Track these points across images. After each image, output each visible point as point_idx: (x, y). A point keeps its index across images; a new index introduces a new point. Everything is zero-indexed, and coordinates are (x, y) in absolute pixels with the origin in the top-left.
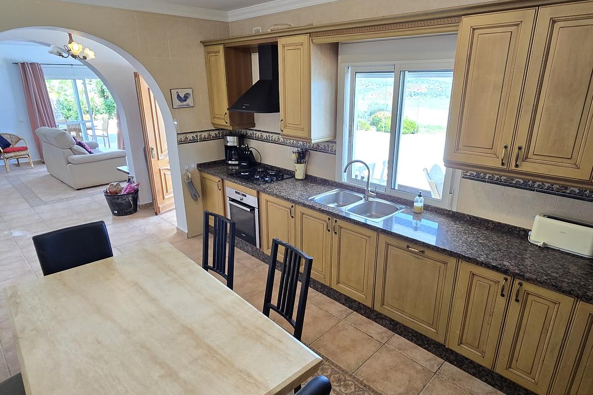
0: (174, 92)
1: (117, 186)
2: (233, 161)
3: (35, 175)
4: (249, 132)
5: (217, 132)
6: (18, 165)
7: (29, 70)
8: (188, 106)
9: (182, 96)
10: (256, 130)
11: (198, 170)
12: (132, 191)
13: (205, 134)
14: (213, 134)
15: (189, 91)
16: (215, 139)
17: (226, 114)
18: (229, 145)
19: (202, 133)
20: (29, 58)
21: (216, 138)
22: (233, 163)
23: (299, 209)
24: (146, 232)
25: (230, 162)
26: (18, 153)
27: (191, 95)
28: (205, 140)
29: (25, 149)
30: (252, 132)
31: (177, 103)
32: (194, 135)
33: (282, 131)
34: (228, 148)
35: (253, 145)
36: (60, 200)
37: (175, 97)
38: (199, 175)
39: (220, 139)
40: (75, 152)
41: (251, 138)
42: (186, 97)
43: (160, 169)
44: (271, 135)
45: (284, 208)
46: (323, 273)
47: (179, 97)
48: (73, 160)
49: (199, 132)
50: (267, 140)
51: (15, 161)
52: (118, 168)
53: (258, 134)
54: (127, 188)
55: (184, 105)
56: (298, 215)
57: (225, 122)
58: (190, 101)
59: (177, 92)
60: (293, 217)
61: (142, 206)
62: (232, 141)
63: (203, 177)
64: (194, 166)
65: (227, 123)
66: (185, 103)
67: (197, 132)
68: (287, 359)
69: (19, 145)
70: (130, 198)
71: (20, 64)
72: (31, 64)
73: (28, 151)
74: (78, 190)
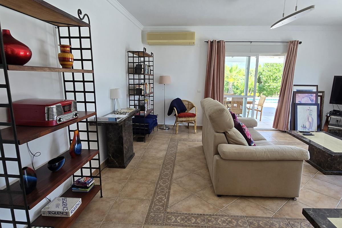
6: (188, 127)
7: (215, 47)
20: (218, 37)
26: (188, 119)
29: (194, 115)
40: (230, 140)
71: (209, 43)
72: (218, 42)
73: (196, 118)
74: (219, 196)
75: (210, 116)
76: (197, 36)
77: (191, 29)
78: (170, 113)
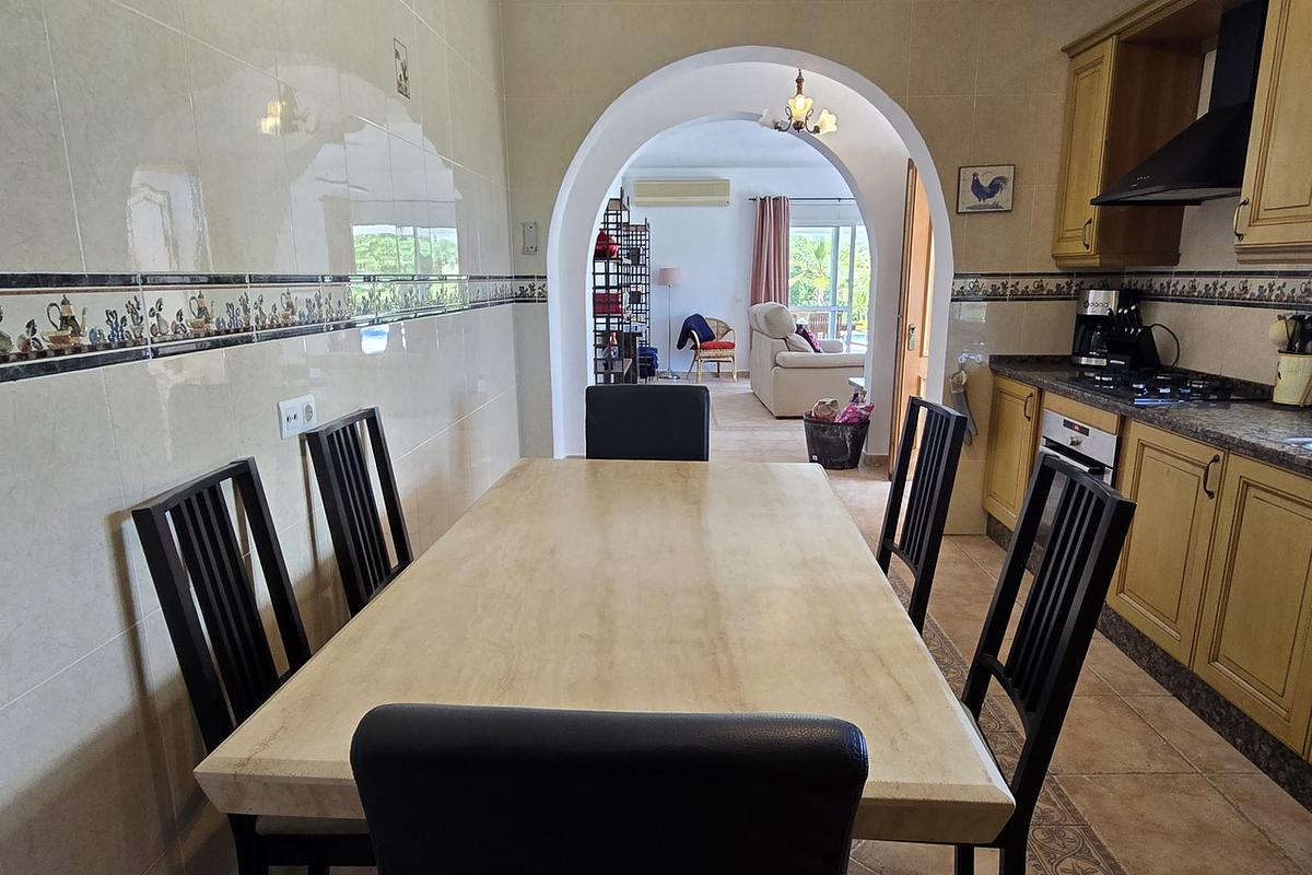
0: (967, 175)
1: (832, 409)
2: (1093, 356)
3: (730, 391)
4: (1158, 282)
5: (1063, 281)
6: (717, 375)
7: (770, 208)
8: (997, 210)
9: (985, 183)
10: (1179, 274)
11: (992, 369)
12: (856, 420)
13: (1031, 283)
14: (1051, 284)
15: (1008, 172)
16: (1055, 299)
17: (1090, 222)
18: (1089, 312)
19: (1020, 280)
20: (775, 190)
21: (1059, 295)
22: (1093, 362)
23: (1239, 466)
24: (853, 504)
25: (1084, 361)
26: (719, 352)
27: (1010, 184)
28: (1025, 297)
29: (732, 346)
30: (1164, 280)
31: (969, 199)
32: (998, 282)
33: (1239, 235)
34: (1085, 323)
35: (1163, 316)
36: (743, 429)
37: (967, 185)
38: (991, 383)
39: (1070, 299)
40: (790, 346)
41: (1161, 297)
42: (995, 187)
43: (919, 378)
44: (1222, 281)
45: (1189, 467)
46: (1285, 701)
47: (977, 187)
48: (783, 359)
49: (1012, 275)
50: (1208, 299)
51: (713, 367)
52: (851, 379)
53: (1184, 282)
54: (846, 412)
55: (985, 206)
56: (1232, 488)
57: (1082, 246)
58: (1003, 198)
59: (975, 175)
60: (1211, 494)
61: (871, 458)
62: (1100, 302)
63: (998, 388)
64: (981, 358)
65: (1087, 246)
66: (989, 201)
67: (1008, 275)
68: (893, 742)
69: (726, 339)
70: (848, 435)
71: (759, 200)
72: (776, 199)
73: (735, 351)
74: (779, 418)
75: (765, 317)
76: (733, 187)
77: (723, 174)
78: (681, 345)
